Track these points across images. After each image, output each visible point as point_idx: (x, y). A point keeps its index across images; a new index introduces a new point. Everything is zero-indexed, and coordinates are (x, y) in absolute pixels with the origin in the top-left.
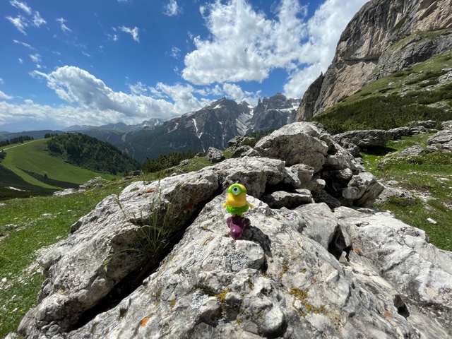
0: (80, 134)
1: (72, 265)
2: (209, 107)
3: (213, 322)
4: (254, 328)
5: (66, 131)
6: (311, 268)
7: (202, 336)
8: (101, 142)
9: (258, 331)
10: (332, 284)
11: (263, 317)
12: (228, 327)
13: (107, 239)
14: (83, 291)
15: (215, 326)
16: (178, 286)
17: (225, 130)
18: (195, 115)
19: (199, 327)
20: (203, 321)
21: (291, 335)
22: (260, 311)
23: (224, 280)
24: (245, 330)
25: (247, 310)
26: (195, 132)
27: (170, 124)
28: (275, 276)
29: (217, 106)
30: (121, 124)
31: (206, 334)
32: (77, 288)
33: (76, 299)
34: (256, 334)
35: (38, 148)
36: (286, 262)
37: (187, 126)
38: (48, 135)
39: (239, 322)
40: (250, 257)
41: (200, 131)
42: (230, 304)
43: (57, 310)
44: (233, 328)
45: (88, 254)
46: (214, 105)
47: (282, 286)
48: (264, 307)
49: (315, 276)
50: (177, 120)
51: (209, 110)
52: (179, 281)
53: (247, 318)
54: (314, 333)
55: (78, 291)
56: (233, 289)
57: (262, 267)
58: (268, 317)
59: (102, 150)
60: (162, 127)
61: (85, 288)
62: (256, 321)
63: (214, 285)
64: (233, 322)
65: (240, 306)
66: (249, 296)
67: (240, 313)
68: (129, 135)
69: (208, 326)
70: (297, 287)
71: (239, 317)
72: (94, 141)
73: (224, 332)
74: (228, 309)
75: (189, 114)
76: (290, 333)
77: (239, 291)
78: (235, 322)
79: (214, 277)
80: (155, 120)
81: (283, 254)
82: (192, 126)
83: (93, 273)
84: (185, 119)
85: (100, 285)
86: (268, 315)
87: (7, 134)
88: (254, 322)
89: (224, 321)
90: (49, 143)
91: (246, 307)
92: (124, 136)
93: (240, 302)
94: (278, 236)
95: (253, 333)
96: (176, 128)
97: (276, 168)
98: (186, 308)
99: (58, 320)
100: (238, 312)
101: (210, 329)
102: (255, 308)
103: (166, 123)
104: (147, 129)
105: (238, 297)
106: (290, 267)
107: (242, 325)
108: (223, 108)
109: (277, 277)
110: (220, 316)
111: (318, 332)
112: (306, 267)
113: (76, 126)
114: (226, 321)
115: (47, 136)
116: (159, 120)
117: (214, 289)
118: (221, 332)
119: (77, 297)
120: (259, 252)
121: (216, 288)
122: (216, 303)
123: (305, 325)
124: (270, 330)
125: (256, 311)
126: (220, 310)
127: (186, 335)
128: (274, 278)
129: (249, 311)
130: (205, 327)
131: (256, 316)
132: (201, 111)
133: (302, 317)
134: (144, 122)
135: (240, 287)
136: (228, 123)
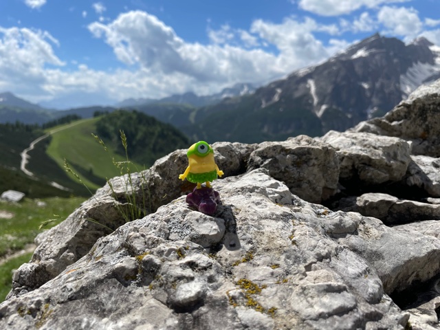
0: (135, 112)
1: (52, 237)
2: (343, 55)
3: (126, 282)
4: (164, 297)
5: (118, 107)
6: (289, 266)
7: (109, 289)
8: (160, 124)
9: (167, 301)
10: (312, 292)
11: (176, 287)
12: (139, 290)
13: (84, 211)
14: (52, 260)
15: (126, 286)
16: (108, 244)
17: (375, 100)
18: (315, 73)
19: (109, 281)
20: (115, 277)
21: (202, 315)
22: (175, 281)
23: (150, 242)
24: (155, 298)
25: (162, 277)
26: (311, 105)
27: (267, 92)
28: (226, 260)
29: (361, 53)
30: (190, 95)
31: (113, 289)
32: (47, 256)
33: (44, 266)
34: (164, 304)
35: (86, 132)
36: (253, 250)
37: (297, 94)
38: (97, 112)
39: (152, 288)
40: (197, 230)
41: (320, 104)
42: (146, 267)
43: (28, 275)
44: (143, 293)
45: (66, 228)
46: (353, 50)
47: (230, 273)
48: (181, 278)
49: (289, 276)
50: (280, 84)
51: (342, 62)
52: (111, 240)
53: (161, 286)
54: (235, 324)
55: (47, 259)
56: (155, 253)
57: (213, 246)
58: (182, 288)
59: (162, 135)
60: (253, 96)
61: (53, 258)
62: (168, 290)
63: (138, 245)
64: (145, 287)
65: (157, 272)
66: (170, 263)
67: (155, 280)
68: (200, 112)
69: (119, 283)
70: (251, 280)
71: (153, 283)
72: (151, 121)
73: (133, 294)
74: (143, 271)
75: (302, 72)
76: (201, 312)
77: (161, 256)
78: (148, 287)
79: (142, 238)
80: (242, 86)
81: (254, 241)
82: (307, 95)
83: (64, 245)
84: (295, 80)
85: (68, 259)
86: (182, 286)
87: (55, 112)
88: (166, 290)
89: (137, 283)
90: (98, 124)
91: (162, 274)
92: (193, 115)
93: (158, 267)
94: (263, 222)
95: (162, 302)
96: (276, 98)
97: (380, 152)
98: (106, 264)
99: (28, 286)
100: (154, 278)
101: (119, 287)
102: (172, 276)
103: (260, 91)
104: (228, 102)
105: (157, 261)
106: (256, 258)
107: (153, 292)
108: (372, 55)
109: (228, 262)
110: (134, 278)
111: (241, 324)
112: (281, 262)
113: (131, 100)
114: (139, 285)
115: (96, 114)
116: (249, 86)
117: (136, 249)
118: (130, 292)
119: (45, 265)
120: (214, 227)
121: (138, 249)
122: (133, 262)
123: (229, 315)
124: (178, 302)
125: (172, 280)
126: (135, 271)
127: (94, 283)
128: (223, 262)
129: (164, 279)
130: (116, 283)
131: (170, 284)
132: (326, 66)
133: (232, 307)
134: (225, 91)
135: (163, 251)
136: (382, 86)
